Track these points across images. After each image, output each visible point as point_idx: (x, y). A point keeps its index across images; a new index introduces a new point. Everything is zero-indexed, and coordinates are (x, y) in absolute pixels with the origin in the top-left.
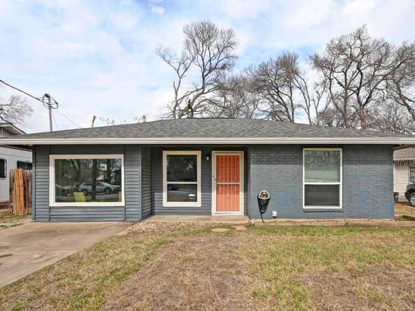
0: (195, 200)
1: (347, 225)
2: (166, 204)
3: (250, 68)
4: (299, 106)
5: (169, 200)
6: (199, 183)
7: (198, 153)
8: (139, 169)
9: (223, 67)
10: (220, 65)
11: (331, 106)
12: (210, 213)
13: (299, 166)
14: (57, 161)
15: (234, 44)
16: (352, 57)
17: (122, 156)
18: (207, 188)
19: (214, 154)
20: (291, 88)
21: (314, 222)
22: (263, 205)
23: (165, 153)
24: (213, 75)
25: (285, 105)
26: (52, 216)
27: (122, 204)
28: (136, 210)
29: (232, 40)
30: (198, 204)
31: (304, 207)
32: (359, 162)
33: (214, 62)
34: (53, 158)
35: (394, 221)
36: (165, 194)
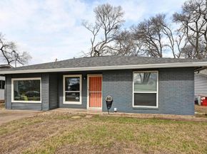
0: (79, 100)
1: (154, 118)
2: (65, 102)
3: (133, 26)
4: (166, 45)
5: (66, 100)
6: (80, 92)
7: (80, 76)
8: (48, 85)
9: (116, 28)
10: (115, 26)
11: (189, 44)
12: (86, 108)
13: (130, 82)
14: (14, 81)
15: (122, 14)
16: (200, 12)
17: (40, 79)
18: (84, 95)
19: (88, 76)
20: (159, 35)
21: (139, 115)
22: (109, 104)
23: (64, 76)
24: (112, 32)
25: (155, 46)
26: (13, 107)
27: (40, 102)
28: (46, 105)
29: (121, 12)
30: (80, 103)
31: (133, 106)
32: (169, 79)
33: (111, 25)
34: (13, 80)
35: (194, 117)
36: (64, 97)
